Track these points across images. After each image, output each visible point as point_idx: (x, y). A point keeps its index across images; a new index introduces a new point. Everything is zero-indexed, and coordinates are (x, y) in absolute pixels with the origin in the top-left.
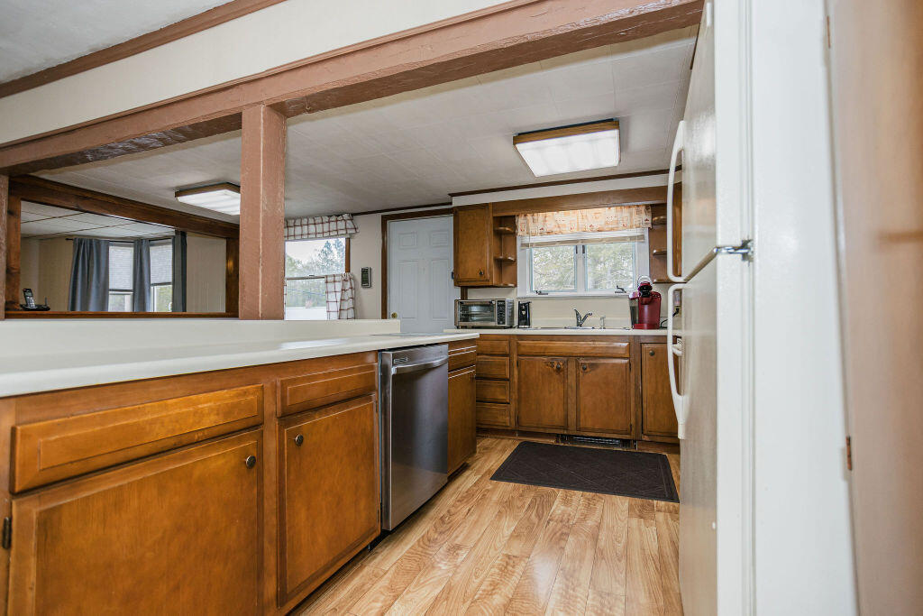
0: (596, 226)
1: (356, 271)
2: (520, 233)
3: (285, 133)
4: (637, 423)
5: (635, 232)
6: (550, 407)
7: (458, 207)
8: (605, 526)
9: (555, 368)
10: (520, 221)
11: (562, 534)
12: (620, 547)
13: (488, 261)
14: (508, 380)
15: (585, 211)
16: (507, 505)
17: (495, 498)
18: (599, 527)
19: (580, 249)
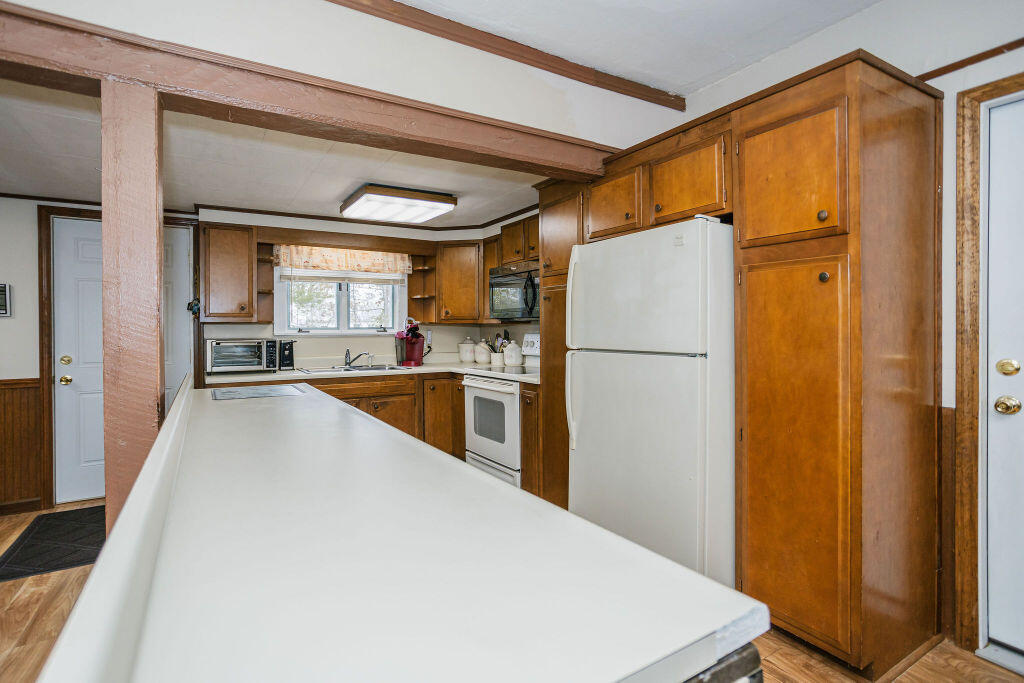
0: (364, 267)
2: (283, 264)
5: (397, 276)
7: (207, 223)
10: (279, 251)
13: (250, 295)
19: (344, 287)
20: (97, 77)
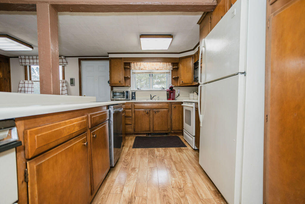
0: (156, 68)
1: (68, 79)
2: (132, 69)
3: (57, 17)
4: (170, 128)
5: (168, 71)
6: (145, 125)
7: (111, 58)
8: (172, 155)
9: (146, 113)
10: (132, 65)
11: (162, 159)
12: (179, 160)
13: (122, 78)
14: (131, 117)
15: (153, 63)
16: (142, 155)
17: (137, 153)
18: (171, 156)
19: (151, 75)
20: (35, 3)
